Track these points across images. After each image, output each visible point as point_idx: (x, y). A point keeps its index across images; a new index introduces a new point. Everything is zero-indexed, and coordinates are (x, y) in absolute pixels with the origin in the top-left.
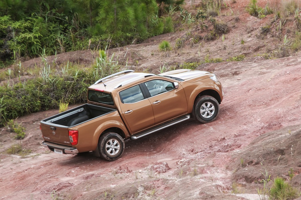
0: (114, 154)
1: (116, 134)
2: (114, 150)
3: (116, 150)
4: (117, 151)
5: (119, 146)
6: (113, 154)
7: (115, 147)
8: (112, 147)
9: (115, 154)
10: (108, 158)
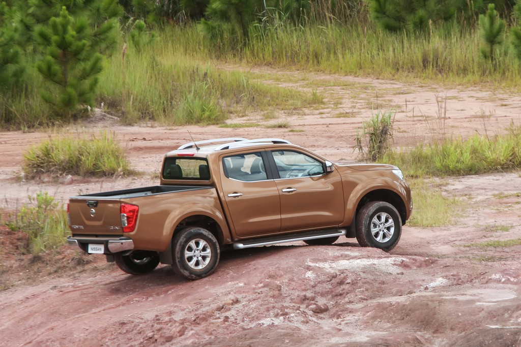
0: (202, 266)
1: (200, 230)
2: (200, 258)
3: (204, 258)
4: (208, 260)
5: (209, 250)
6: (200, 267)
7: (203, 254)
8: (197, 254)
9: (204, 266)
10: (193, 275)
